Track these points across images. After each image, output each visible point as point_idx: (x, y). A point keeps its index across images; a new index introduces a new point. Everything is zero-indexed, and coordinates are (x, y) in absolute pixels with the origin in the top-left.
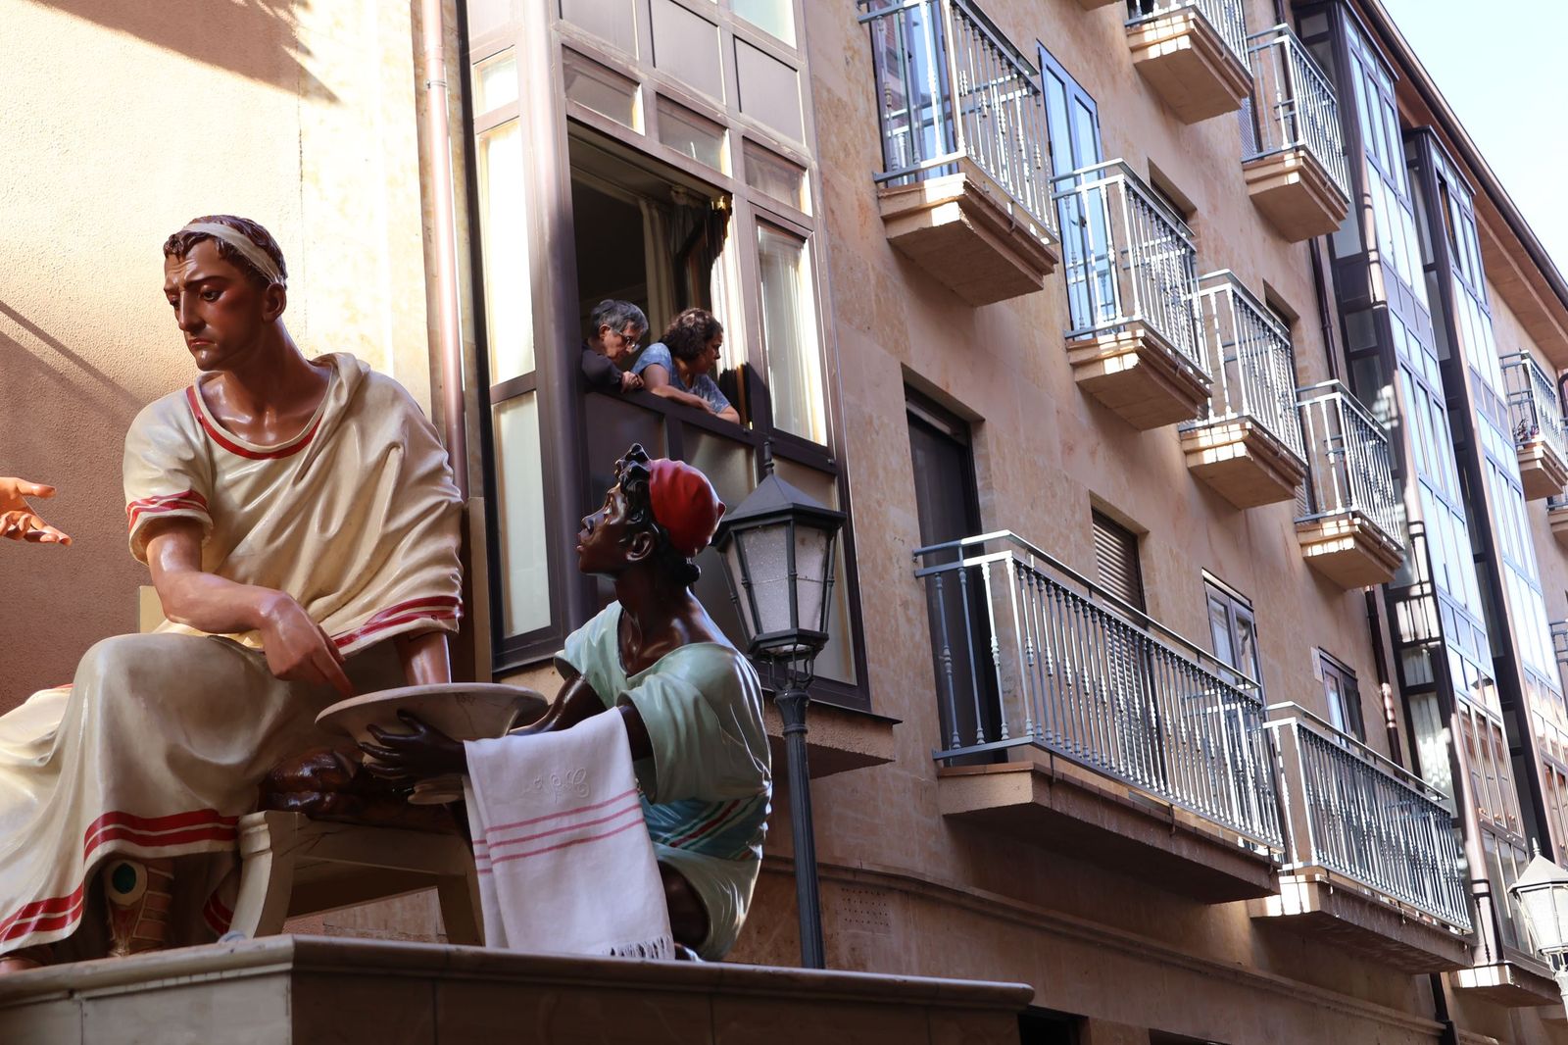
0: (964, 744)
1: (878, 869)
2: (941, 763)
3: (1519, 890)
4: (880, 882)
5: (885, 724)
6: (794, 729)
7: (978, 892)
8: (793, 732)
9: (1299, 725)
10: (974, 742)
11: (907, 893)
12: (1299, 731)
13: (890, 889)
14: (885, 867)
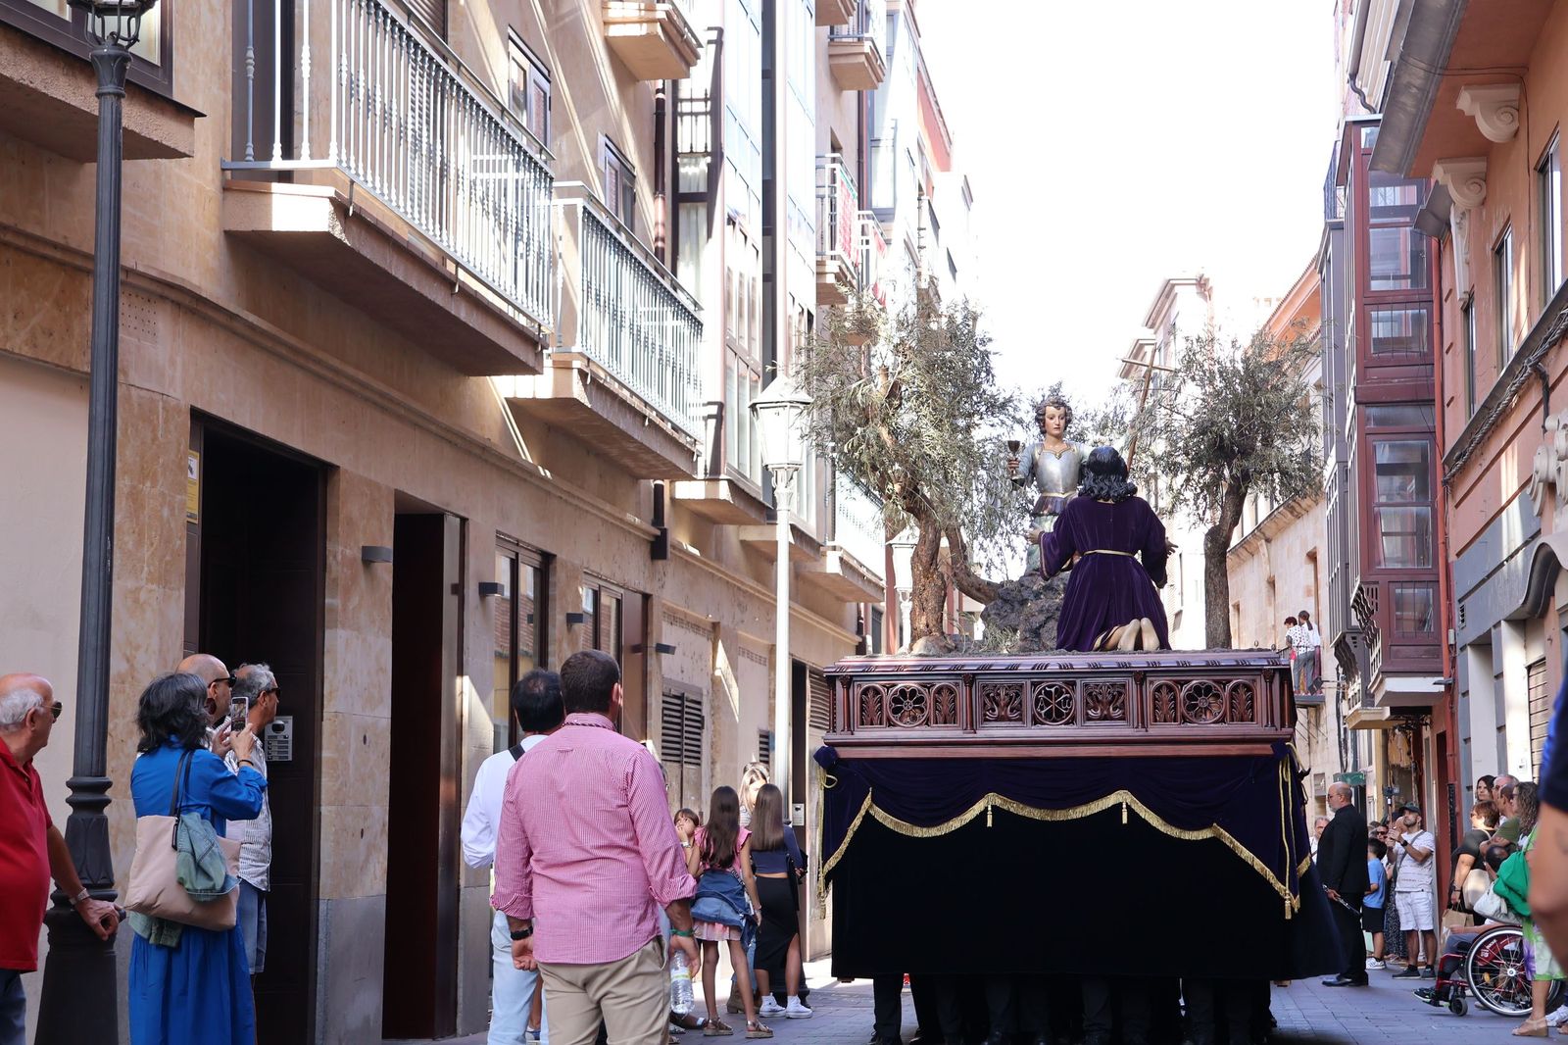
0: (257, 158)
1: (154, 274)
2: (229, 173)
3: (758, 406)
4: (154, 287)
5: (187, 114)
6: (111, 90)
7: (252, 318)
8: (109, 94)
9: (585, 208)
10: (269, 157)
11: (178, 305)
12: (584, 213)
13: (163, 298)
14: (162, 272)
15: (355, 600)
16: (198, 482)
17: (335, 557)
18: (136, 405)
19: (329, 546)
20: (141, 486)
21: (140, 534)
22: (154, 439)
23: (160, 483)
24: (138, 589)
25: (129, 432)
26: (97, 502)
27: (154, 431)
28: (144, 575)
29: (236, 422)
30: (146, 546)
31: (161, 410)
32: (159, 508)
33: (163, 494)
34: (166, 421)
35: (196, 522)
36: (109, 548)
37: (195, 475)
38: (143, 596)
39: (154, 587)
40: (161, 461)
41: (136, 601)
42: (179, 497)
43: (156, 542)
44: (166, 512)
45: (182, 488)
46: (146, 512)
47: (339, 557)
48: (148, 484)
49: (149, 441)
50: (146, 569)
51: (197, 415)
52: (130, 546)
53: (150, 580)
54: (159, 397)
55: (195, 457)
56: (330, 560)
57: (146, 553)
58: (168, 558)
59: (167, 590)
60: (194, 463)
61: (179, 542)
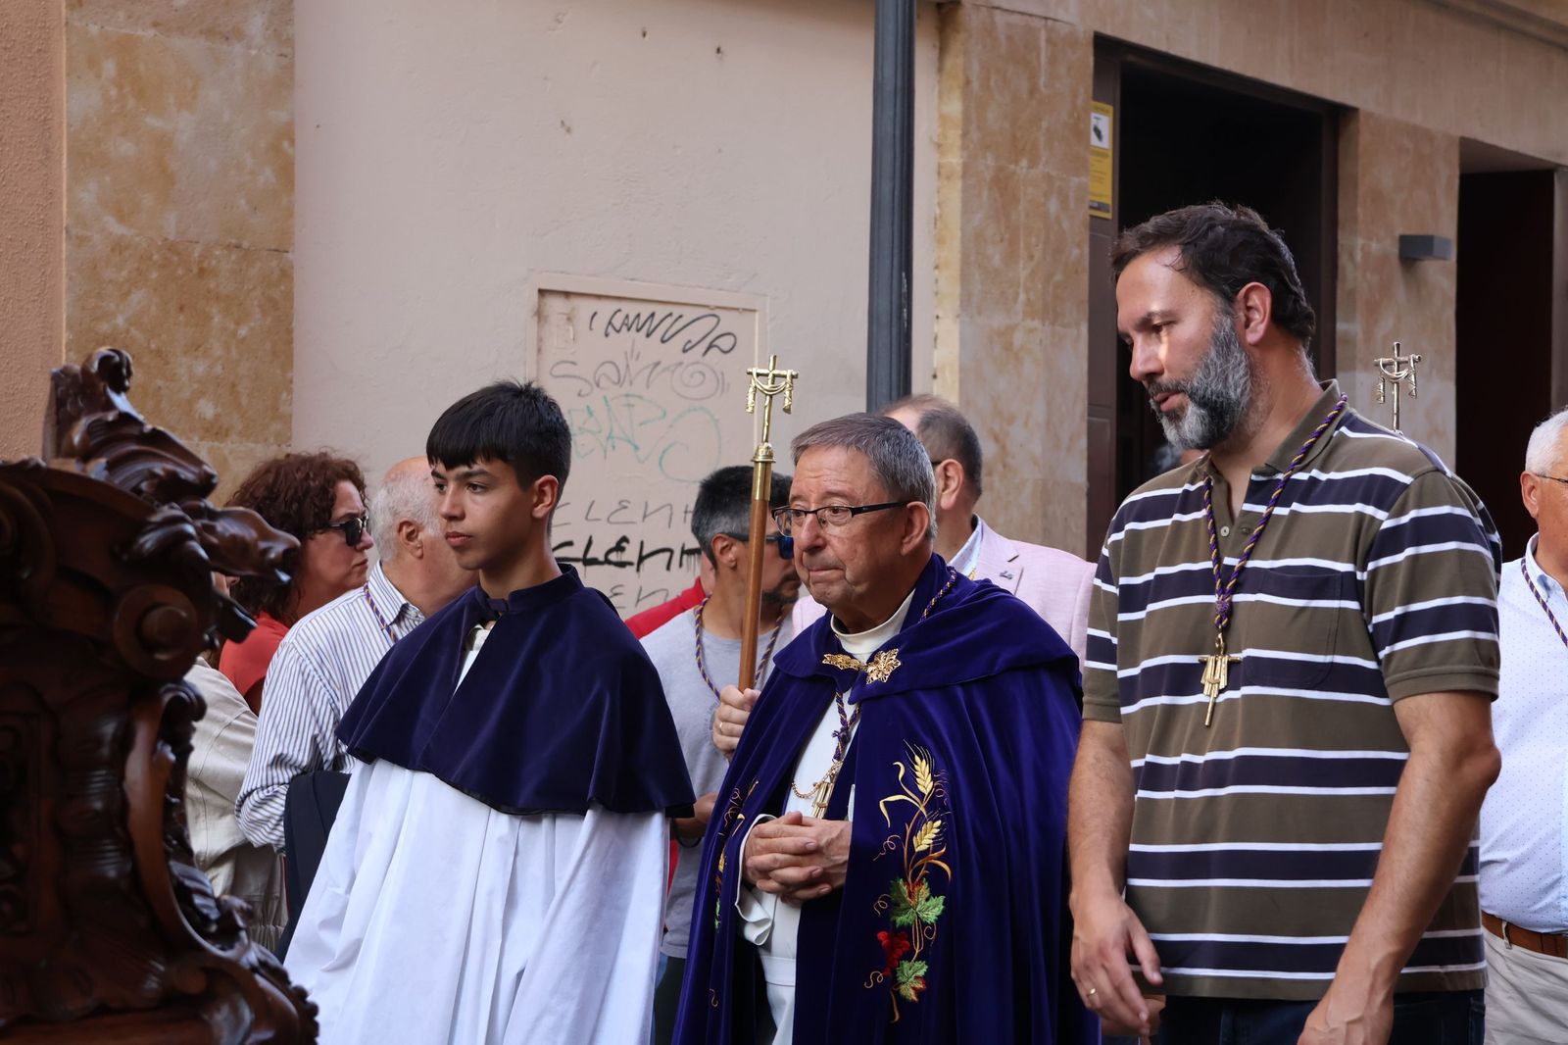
15: (1387, 323)
16: (1110, 153)
17: (1351, 256)
18: (1002, 38)
19: (1343, 238)
20: (1012, 167)
21: (1013, 242)
22: (1033, 91)
23: (1044, 159)
24: (1010, 330)
25: (992, 83)
26: (886, 218)
27: (1033, 78)
28: (1020, 306)
29: (1172, 52)
30: (1021, 262)
31: (1043, 44)
32: (1043, 200)
33: (1048, 178)
34: (1053, 61)
35: (1109, 216)
36: (904, 290)
37: (1106, 143)
38: (1018, 338)
39: (1036, 324)
40: (1044, 124)
41: (1008, 347)
42: (1075, 181)
43: (1038, 253)
44: (1053, 206)
45: (1079, 165)
46: (1020, 208)
47: (1359, 256)
48: (1024, 163)
49: (1025, 96)
50: (1022, 297)
51: (1106, 48)
52: (997, 261)
53: (1030, 314)
54: (1037, 23)
55: (1104, 112)
56: (1343, 260)
57: (1023, 271)
58: (1058, 277)
59: (1057, 328)
60: (1104, 121)
61: (1076, 252)
